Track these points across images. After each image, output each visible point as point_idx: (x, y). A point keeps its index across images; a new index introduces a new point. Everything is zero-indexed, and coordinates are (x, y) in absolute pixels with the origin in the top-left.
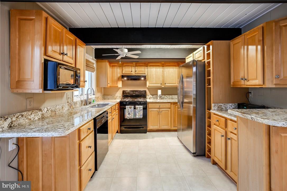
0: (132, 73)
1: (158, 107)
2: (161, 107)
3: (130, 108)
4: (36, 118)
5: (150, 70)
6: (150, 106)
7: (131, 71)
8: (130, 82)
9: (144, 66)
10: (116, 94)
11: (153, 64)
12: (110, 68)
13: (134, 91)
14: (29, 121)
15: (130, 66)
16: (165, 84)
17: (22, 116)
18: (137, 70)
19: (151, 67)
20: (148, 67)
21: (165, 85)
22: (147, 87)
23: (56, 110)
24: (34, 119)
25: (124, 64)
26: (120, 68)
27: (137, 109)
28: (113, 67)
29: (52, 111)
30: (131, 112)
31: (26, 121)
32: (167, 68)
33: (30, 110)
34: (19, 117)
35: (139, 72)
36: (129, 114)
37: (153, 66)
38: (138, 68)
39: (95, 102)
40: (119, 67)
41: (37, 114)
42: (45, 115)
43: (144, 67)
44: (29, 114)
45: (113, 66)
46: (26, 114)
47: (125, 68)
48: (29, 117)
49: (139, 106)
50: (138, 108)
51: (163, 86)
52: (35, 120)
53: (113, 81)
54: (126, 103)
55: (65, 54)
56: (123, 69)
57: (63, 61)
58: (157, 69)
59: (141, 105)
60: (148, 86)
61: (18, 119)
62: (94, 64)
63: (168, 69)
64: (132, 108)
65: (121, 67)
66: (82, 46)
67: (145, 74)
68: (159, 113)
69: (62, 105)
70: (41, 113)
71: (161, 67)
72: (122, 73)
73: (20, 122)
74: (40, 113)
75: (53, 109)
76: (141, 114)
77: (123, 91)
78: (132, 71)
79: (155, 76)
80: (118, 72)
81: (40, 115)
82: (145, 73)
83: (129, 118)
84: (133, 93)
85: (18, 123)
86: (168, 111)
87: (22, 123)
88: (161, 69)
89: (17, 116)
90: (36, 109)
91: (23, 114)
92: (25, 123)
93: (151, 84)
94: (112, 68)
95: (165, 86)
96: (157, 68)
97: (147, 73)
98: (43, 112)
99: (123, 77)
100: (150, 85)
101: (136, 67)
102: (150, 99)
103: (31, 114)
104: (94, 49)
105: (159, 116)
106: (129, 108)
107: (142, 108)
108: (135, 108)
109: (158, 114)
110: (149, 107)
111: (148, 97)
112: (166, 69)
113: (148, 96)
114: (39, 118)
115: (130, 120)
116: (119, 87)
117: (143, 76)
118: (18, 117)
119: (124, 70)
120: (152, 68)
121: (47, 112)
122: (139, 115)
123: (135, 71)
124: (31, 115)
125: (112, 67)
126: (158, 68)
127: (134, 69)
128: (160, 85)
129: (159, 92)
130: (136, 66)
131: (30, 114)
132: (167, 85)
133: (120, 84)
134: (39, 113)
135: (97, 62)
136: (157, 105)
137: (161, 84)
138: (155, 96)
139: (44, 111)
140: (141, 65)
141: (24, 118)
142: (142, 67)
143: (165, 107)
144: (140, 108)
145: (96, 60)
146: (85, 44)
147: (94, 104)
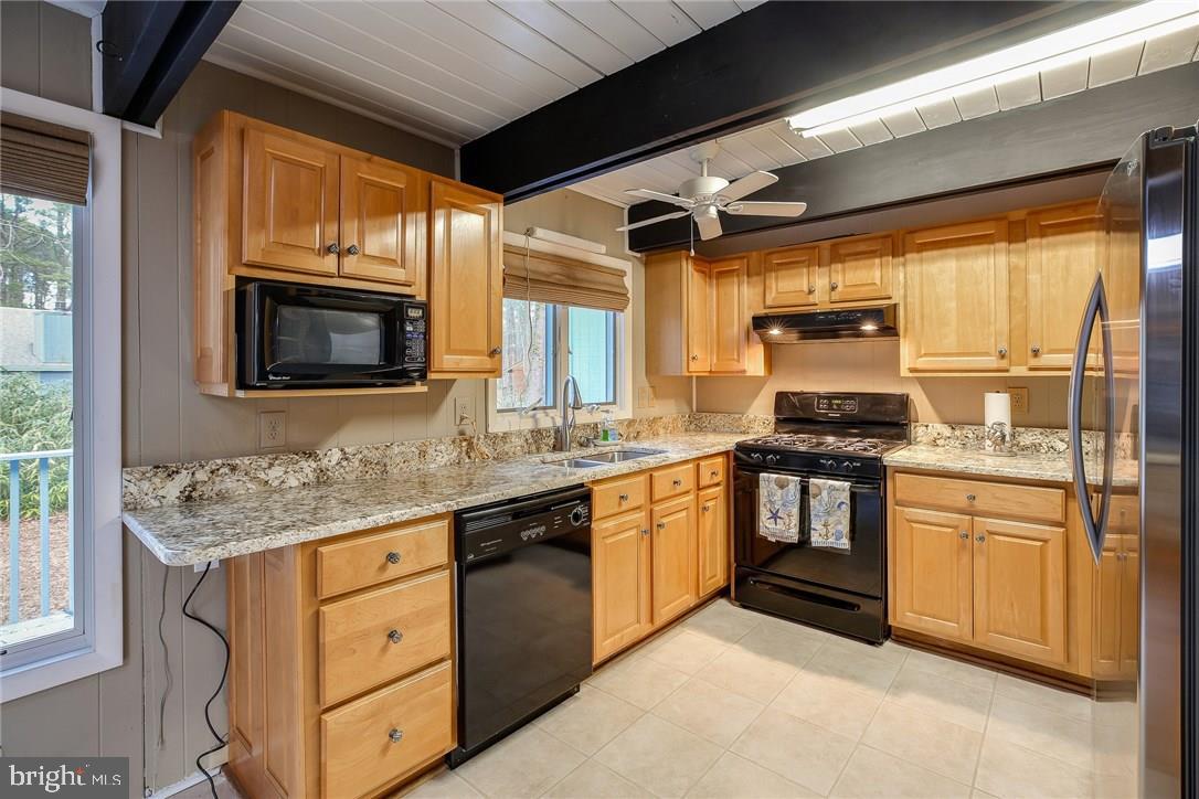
0: (811, 299)
1: (962, 501)
2: (979, 505)
3: (782, 486)
4: (293, 482)
5: (921, 273)
6: (898, 487)
7: (806, 289)
8: (818, 347)
9: (881, 256)
10: (749, 406)
11: (938, 232)
12: (711, 285)
13: (838, 398)
14: (262, 488)
15: (803, 262)
16: (1036, 353)
17: (233, 469)
18: (838, 279)
19: (925, 254)
20: (908, 256)
21: (1034, 362)
22: (904, 372)
23: (387, 460)
24: (283, 482)
25: (774, 256)
26: (755, 279)
27: (815, 496)
28: (722, 281)
29: (365, 462)
30: (783, 505)
31: (249, 485)
32: (1055, 246)
33: (266, 454)
34: (222, 471)
35: (850, 289)
36: (775, 516)
37: (940, 248)
38: (844, 270)
39: (610, 441)
40: (748, 276)
41: (297, 467)
42: (336, 474)
43: (884, 259)
44: (260, 466)
45: (721, 274)
46: (248, 462)
47: (777, 278)
48: (263, 476)
49: (830, 482)
50: (824, 494)
51: (1019, 371)
52: (284, 486)
53: (721, 346)
54: (764, 457)
55: (349, 251)
56: (767, 283)
57: (339, 277)
58: (967, 264)
59: (845, 477)
60: (912, 370)
61: (217, 476)
62: (622, 274)
63: (1062, 253)
64: (791, 486)
65: (758, 274)
66: (471, 206)
67: (890, 298)
68: (968, 541)
69: (419, 443)
70: (314, 465)
71: (1003, 245)
72: (764, 302)
73: (223, 487)
74: (307, 464)
75: (374, 455)
76: (840, 527)
77: (778, 394)
78: (810, 292)
79: (953, 304)
80: (746, 298)
81: (307, 470)
82: (890, 293)
83: (773, 535)
84: (830, 407)
85: (217, 488)
86: (1045, 541)
87: (234, 492)
88: (1002, 260)
89: (214, 467)
90: (290, 452)
91: (238, 461)
92: (243, 492)
93: (925, 355)
94: (718, 285)
95: (1031, 369)
96: (966, 255)
97: (902, 292)
98: (325, 461)
99: (760, 323)
100: (922, 363)
101: (833, 266)
102: (934, 443)
103: (271, 465)
104: (626, 212)
105: (966, 559)
106: (773, 485)
107: (847, 494)
108: (804, 490)
109: (963, 547)
110: (898, 496)
111: (918, 432)
112: (1046, 255)
113: (920, 431)
114: (306, 481)
115: (783, 549)
116: (748, 374)
117: (876, 314)
118: (218, 470)
119: (771, 288)
120: (933, 260)
121: (345, 463)
122: (832, 530)
123: (828, 287)
124: (269, 468)
125: (717, 278)
126: (976, 254)
127: (828, 280)
128: (992, 362)
129: (997, 408)
130: (837, 257)
131: (265, 465)
132: (1046, 359)
133: (754, 362)
134: (303, 464)
135: (647, 264)
136: (958, 492)
137: (1002, 356)
138: (969, 431)
139: (327, 459)
140: (862, 247)
141: (239, 475)
142: (868, 262)
143: (1016, 510)
144: (832, 493)
145: (639, 255)
146: (501, 197)
147: (607, 449)
